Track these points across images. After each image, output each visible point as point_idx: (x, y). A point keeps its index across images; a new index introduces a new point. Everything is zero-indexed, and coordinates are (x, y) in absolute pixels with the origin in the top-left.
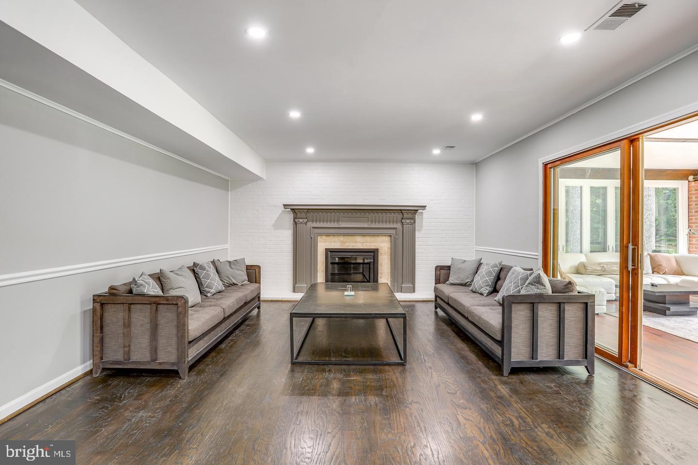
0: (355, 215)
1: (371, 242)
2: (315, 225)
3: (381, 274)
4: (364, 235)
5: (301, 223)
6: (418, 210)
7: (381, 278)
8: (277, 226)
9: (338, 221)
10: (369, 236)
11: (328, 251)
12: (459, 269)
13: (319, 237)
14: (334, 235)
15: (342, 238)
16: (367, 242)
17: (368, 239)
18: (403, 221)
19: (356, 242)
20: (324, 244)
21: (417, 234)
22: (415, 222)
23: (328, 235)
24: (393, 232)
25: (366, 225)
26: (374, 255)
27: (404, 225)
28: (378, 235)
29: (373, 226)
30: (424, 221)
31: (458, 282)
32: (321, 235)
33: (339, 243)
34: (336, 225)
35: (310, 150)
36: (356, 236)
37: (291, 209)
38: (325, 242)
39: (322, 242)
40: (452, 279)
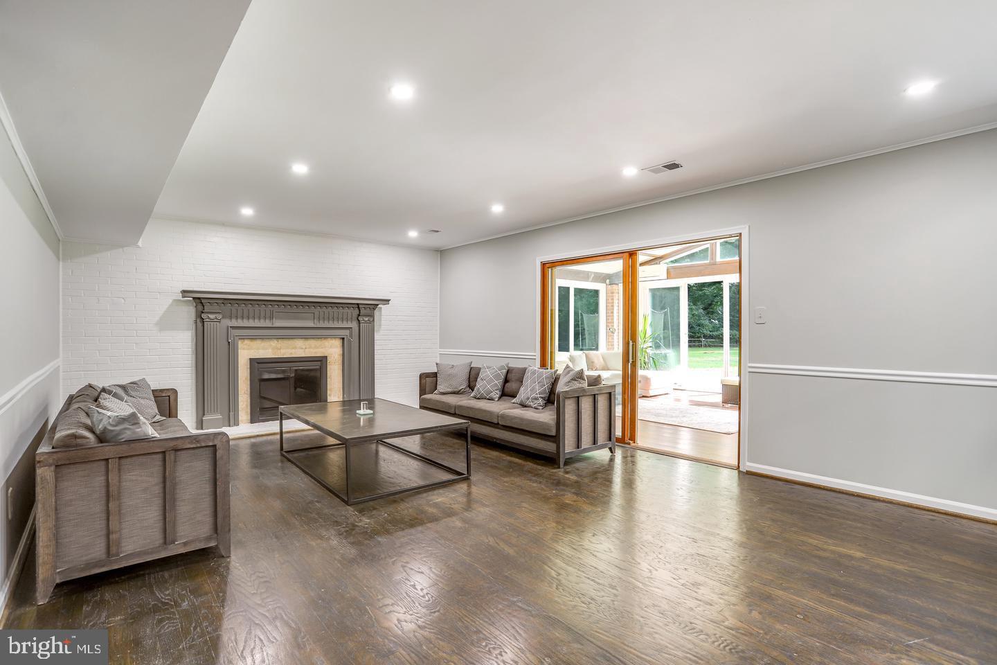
0: (294, 309)
1: (316, 347)
2: (234, 323)
3: (331, 390)
4: (306, 338)
5: (212, 321)
6: (378, 305)
7: (330, 395)
8: (165, 324)
9: (271, 318)
10: (313, 338)
11: (255, 363)
12: (449, 375)
13: (240, 342)
14: (262, 338)
15: (274, 343)
16: (310, 348)
17: (312, 342)
18: (360, 319)
19: (295, 348)
20: (248, 351)
21: (376, 337)
22: (374, 320)
23: (253, 338)
24: (347, 332)
25: (311, 324)
26: (322, 364)
27: (361, 324)
28: (326, 337)
29: (322, 324)
30: (383, 318)
31: (449, 390)
32: (243, 338)
33: (270, 350)
34: (268, 323)
35: (247, 212)
36: (295, 340)
37: (194, 298)
38: (248, 349)
39: (244, 349)
40: (441, 388)
